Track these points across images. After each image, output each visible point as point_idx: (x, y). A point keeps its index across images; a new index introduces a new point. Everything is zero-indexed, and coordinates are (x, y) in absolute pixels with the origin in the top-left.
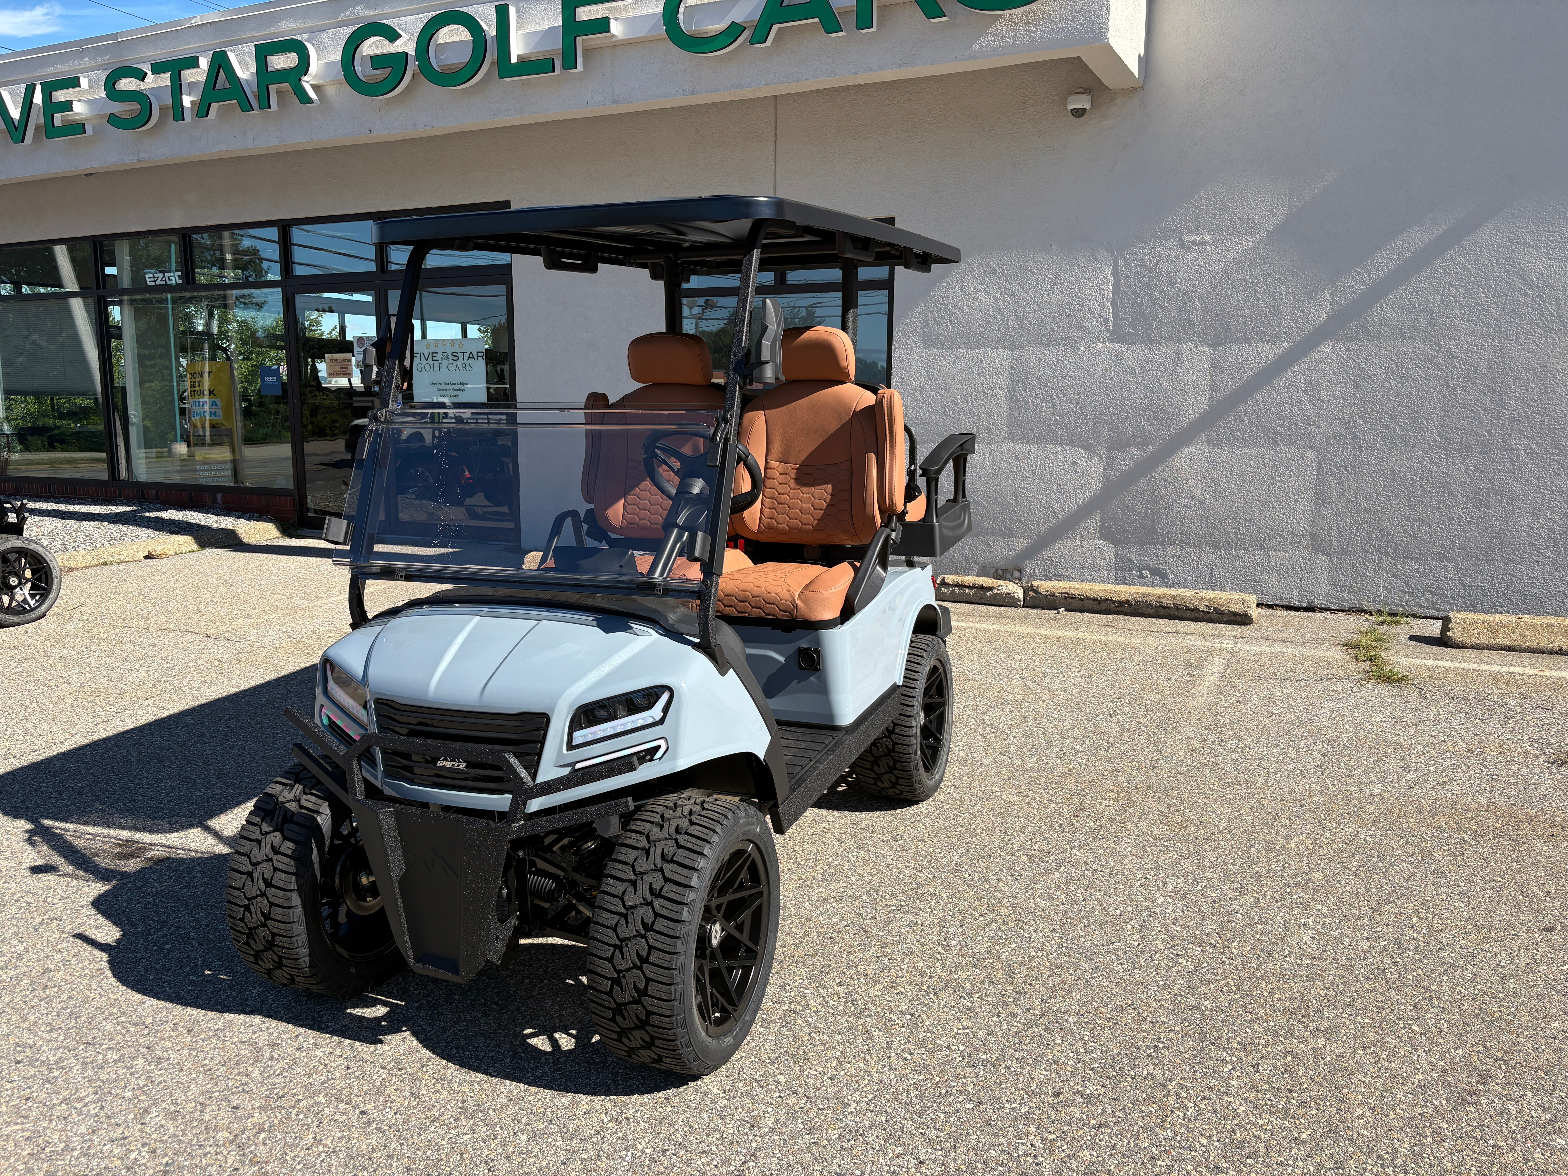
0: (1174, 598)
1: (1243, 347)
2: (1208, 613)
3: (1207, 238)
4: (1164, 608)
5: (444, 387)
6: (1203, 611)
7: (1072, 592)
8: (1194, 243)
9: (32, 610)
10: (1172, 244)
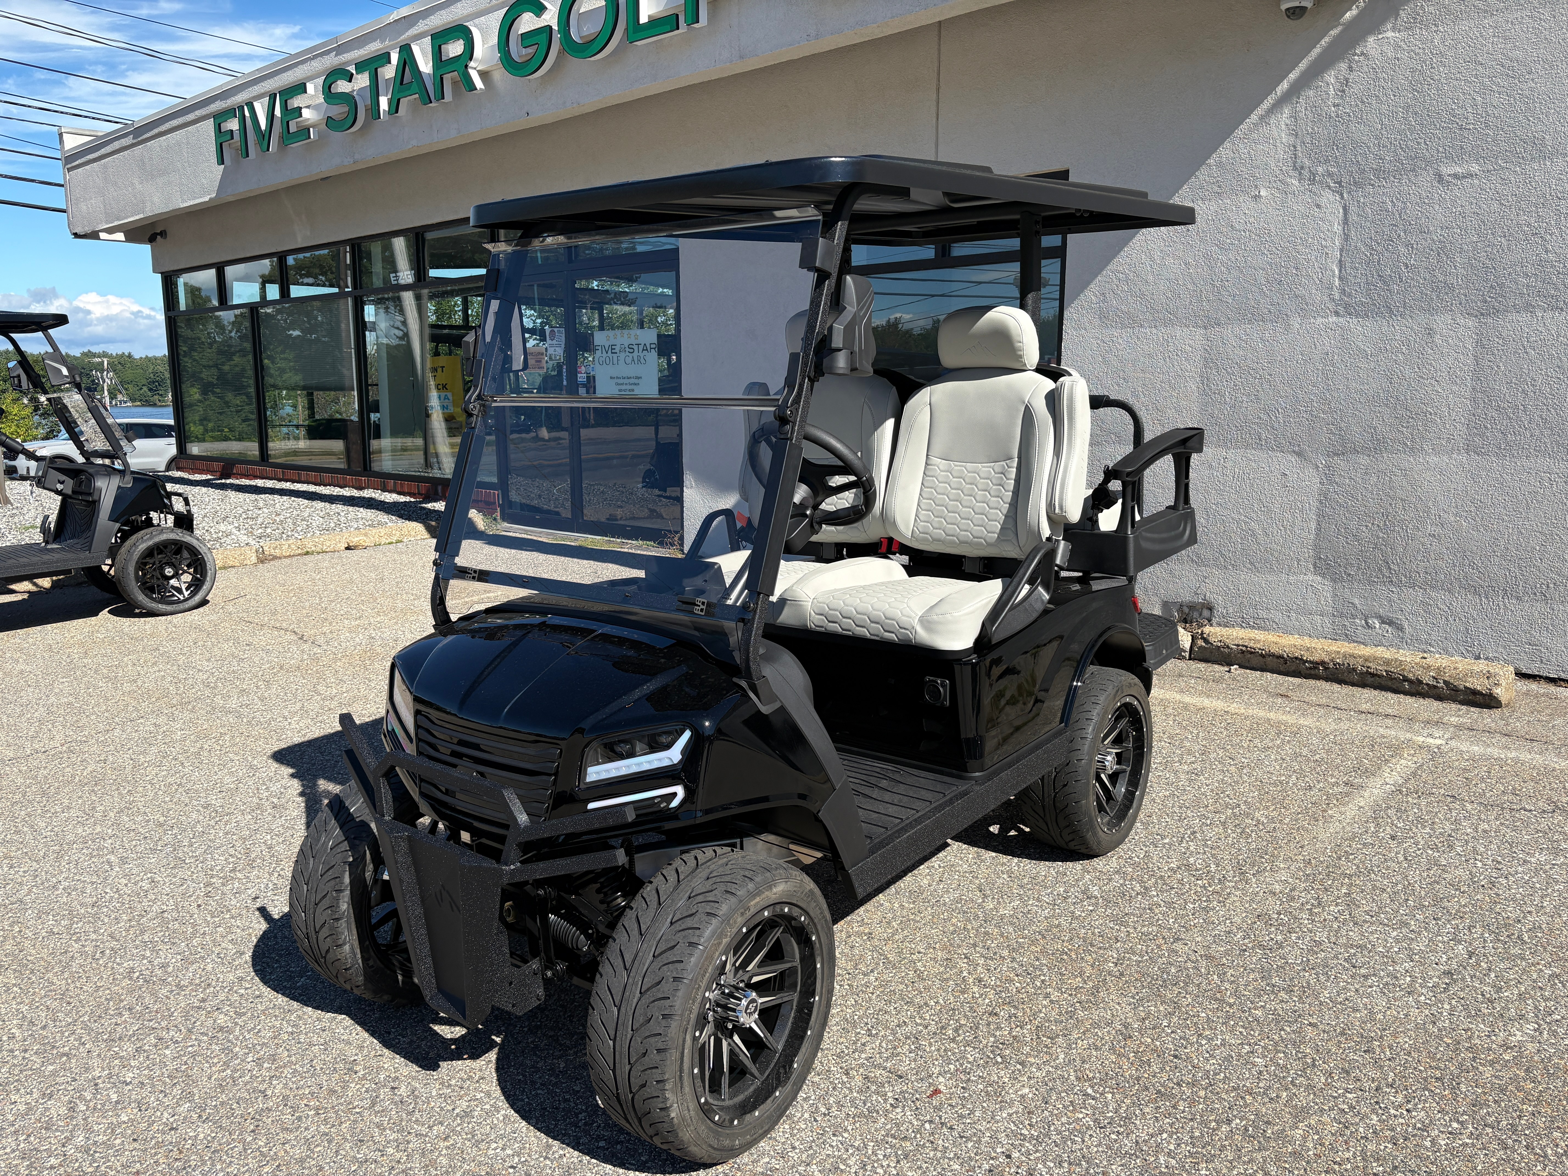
0: (1387, 662)
1: (1524, 317)
2: (1435, 687)
3: (1475, 168)
4: (1373, 675)
5: (621, 381)
6: (1427, 684)
7: (1251, 645)
8: (1455, 176)
9: (186, 600)
10: (1426, 178)
